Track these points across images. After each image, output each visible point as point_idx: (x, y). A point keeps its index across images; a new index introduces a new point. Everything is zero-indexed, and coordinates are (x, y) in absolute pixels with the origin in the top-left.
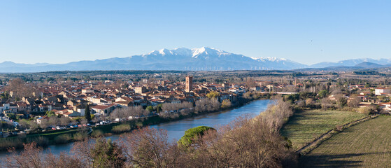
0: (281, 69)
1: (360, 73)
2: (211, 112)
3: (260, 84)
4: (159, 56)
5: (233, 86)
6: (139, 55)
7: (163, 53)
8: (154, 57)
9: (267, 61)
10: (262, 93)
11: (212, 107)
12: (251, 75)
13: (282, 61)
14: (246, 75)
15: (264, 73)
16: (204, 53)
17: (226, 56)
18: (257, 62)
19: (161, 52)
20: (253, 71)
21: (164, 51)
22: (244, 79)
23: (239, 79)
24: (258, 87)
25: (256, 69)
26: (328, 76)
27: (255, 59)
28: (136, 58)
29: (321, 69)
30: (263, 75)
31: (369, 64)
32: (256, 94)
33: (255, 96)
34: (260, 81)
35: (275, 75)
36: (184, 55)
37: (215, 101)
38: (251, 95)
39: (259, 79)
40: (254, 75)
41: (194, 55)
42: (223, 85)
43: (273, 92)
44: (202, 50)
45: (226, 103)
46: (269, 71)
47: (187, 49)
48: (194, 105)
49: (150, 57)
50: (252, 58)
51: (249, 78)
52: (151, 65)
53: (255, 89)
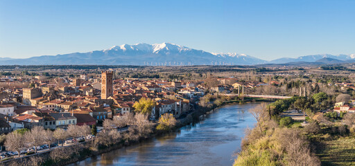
0: (242, 65)
1: (328, 69)
2: (132, 143)
3: (223, 81)
4: (120, 51)
5: (188, 85)
6: (100, 50)
7: (124, 49)
8: (116, 52)
9: (227, 56)
10: (228, 95)
11: (136, 132)
12: (211, 71)
13: (243, 57)
14: (205, 71)
15: (225, 68)
16: (165, 48)
17: (187, 51)
18: (218, 57)
19: (122, 47)
20: (214, 66)
21: (125, 47)
22: (204, 74)
23: (197, 74)
24: (221, 87)
25: (216, 64)
26: (295, 71)
27: (216, 54)
28: (97, 53)
29: (283, 65)
30: (224, 70)
31: (329, 59)
32: (219, 97)
33: (217, 102)
34: (223, 78)
35: (238, 70)
36: (145, 51)
37: (141, 120)
38: (212, 100)
39: (220, 75)
40: (216, 71)
41: (155, 50)
42: (173, 84)
43: (242, 95)
44: (163, 46)
45: (167, 120)
46: (230, 67)
47: (148, 45)
48: (95, 132)
49: (111, 52)
50: (213, 53)
51: (208, 73)
52: (111, 60)
53: (217, 89)
